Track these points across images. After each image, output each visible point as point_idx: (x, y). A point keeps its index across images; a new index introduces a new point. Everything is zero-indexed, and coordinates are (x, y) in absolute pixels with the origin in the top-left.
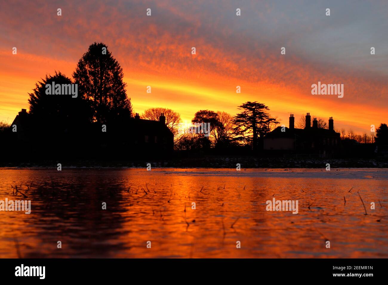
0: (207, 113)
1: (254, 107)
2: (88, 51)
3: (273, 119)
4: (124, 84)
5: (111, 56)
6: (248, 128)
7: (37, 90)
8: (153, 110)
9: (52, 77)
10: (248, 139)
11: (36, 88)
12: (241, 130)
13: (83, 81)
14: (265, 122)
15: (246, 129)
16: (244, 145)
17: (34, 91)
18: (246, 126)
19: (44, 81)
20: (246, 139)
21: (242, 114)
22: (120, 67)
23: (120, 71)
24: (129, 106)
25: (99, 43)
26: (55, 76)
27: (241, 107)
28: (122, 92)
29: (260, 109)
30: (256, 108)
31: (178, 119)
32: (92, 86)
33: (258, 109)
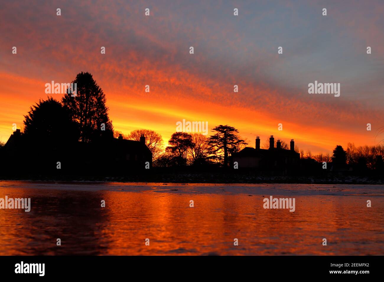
0: (182, 134)
1: (226, 130)
2: (75, 80)
3: (242, 141)
4: (107, 109)
5: (96, 83)
6: (220, 148)
7: (31, 113)
8: (138, 132)
9: (45, 102)
10: (220, 158)
11: (31, 111)
12: (214, 150)
13: (70, 106)
14: (235, 143)
15: (218, 149)
16: (216, 163)
17: (29, 114)
18: (219, 147)
19: (38, 105)
20: (219, 158)
21: (215, 136)
22: (103, 93)
23: (103, 97)
24: (111, 128)
25: (86, 73)
26: (47, 101)
27: (214, 129)
28: (105, 115)
29: (230, 132)
30: (227, 131)
31: (160, 139)
32: (78, 109)
33: (229, 131)
